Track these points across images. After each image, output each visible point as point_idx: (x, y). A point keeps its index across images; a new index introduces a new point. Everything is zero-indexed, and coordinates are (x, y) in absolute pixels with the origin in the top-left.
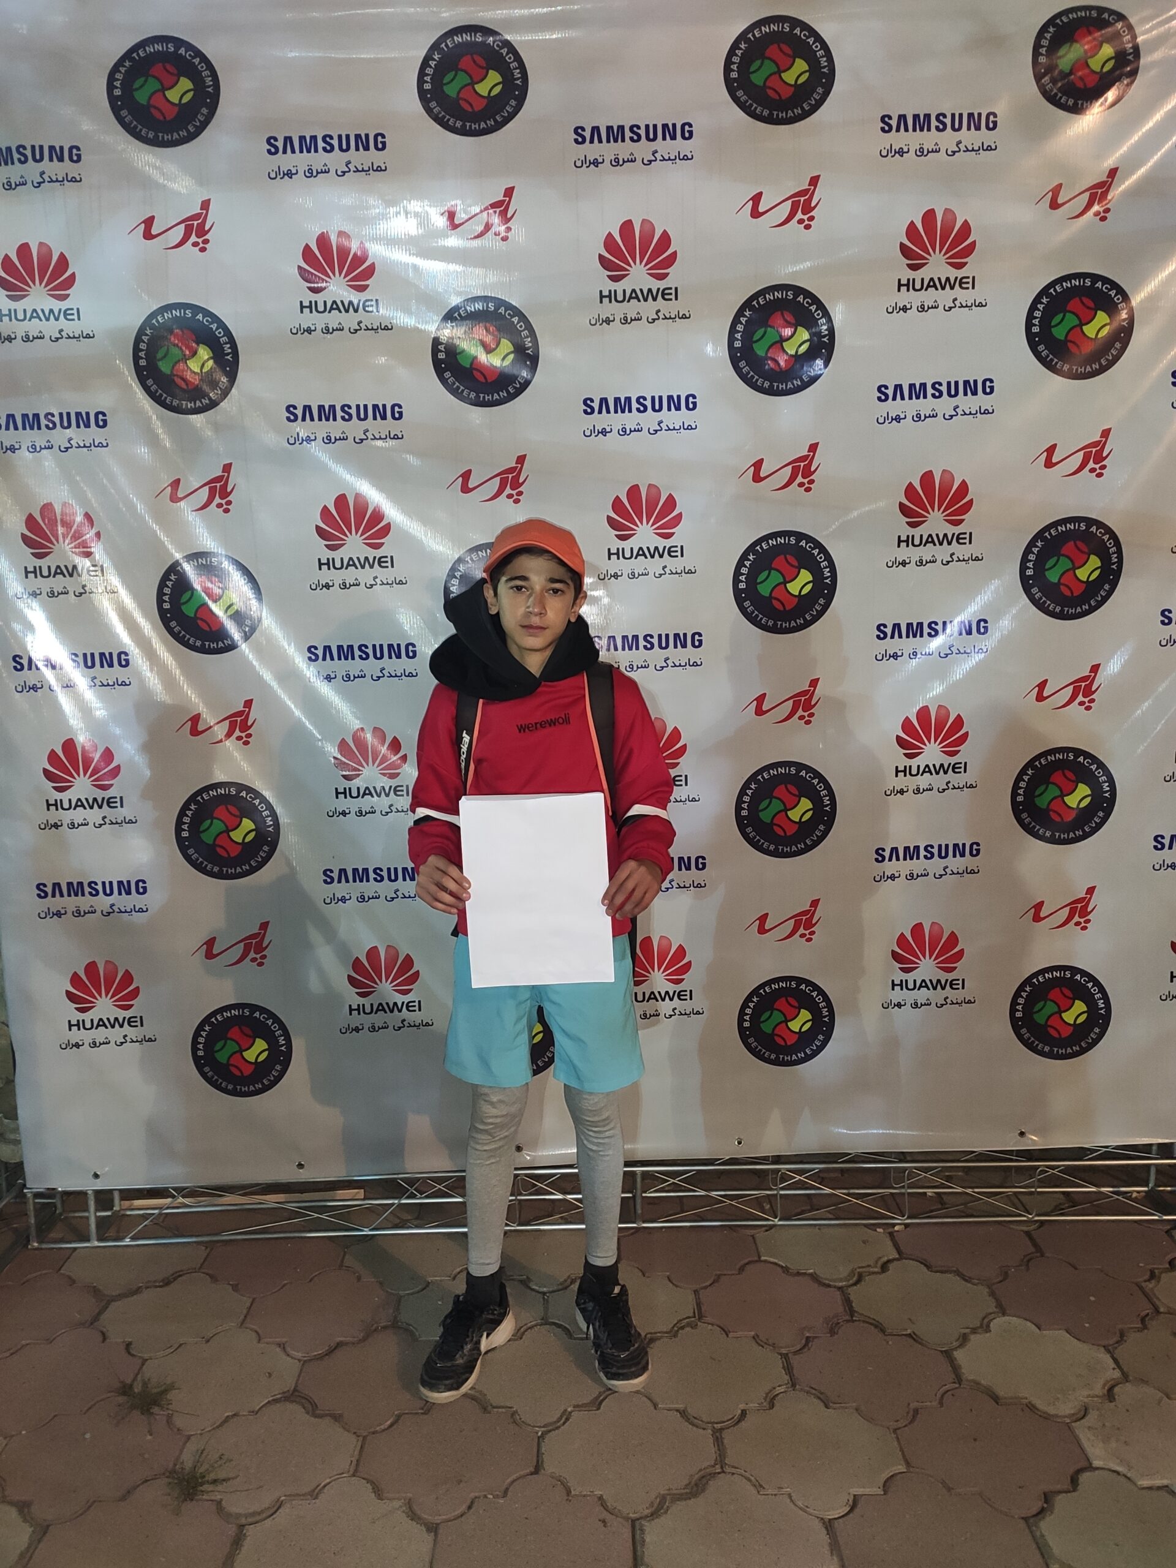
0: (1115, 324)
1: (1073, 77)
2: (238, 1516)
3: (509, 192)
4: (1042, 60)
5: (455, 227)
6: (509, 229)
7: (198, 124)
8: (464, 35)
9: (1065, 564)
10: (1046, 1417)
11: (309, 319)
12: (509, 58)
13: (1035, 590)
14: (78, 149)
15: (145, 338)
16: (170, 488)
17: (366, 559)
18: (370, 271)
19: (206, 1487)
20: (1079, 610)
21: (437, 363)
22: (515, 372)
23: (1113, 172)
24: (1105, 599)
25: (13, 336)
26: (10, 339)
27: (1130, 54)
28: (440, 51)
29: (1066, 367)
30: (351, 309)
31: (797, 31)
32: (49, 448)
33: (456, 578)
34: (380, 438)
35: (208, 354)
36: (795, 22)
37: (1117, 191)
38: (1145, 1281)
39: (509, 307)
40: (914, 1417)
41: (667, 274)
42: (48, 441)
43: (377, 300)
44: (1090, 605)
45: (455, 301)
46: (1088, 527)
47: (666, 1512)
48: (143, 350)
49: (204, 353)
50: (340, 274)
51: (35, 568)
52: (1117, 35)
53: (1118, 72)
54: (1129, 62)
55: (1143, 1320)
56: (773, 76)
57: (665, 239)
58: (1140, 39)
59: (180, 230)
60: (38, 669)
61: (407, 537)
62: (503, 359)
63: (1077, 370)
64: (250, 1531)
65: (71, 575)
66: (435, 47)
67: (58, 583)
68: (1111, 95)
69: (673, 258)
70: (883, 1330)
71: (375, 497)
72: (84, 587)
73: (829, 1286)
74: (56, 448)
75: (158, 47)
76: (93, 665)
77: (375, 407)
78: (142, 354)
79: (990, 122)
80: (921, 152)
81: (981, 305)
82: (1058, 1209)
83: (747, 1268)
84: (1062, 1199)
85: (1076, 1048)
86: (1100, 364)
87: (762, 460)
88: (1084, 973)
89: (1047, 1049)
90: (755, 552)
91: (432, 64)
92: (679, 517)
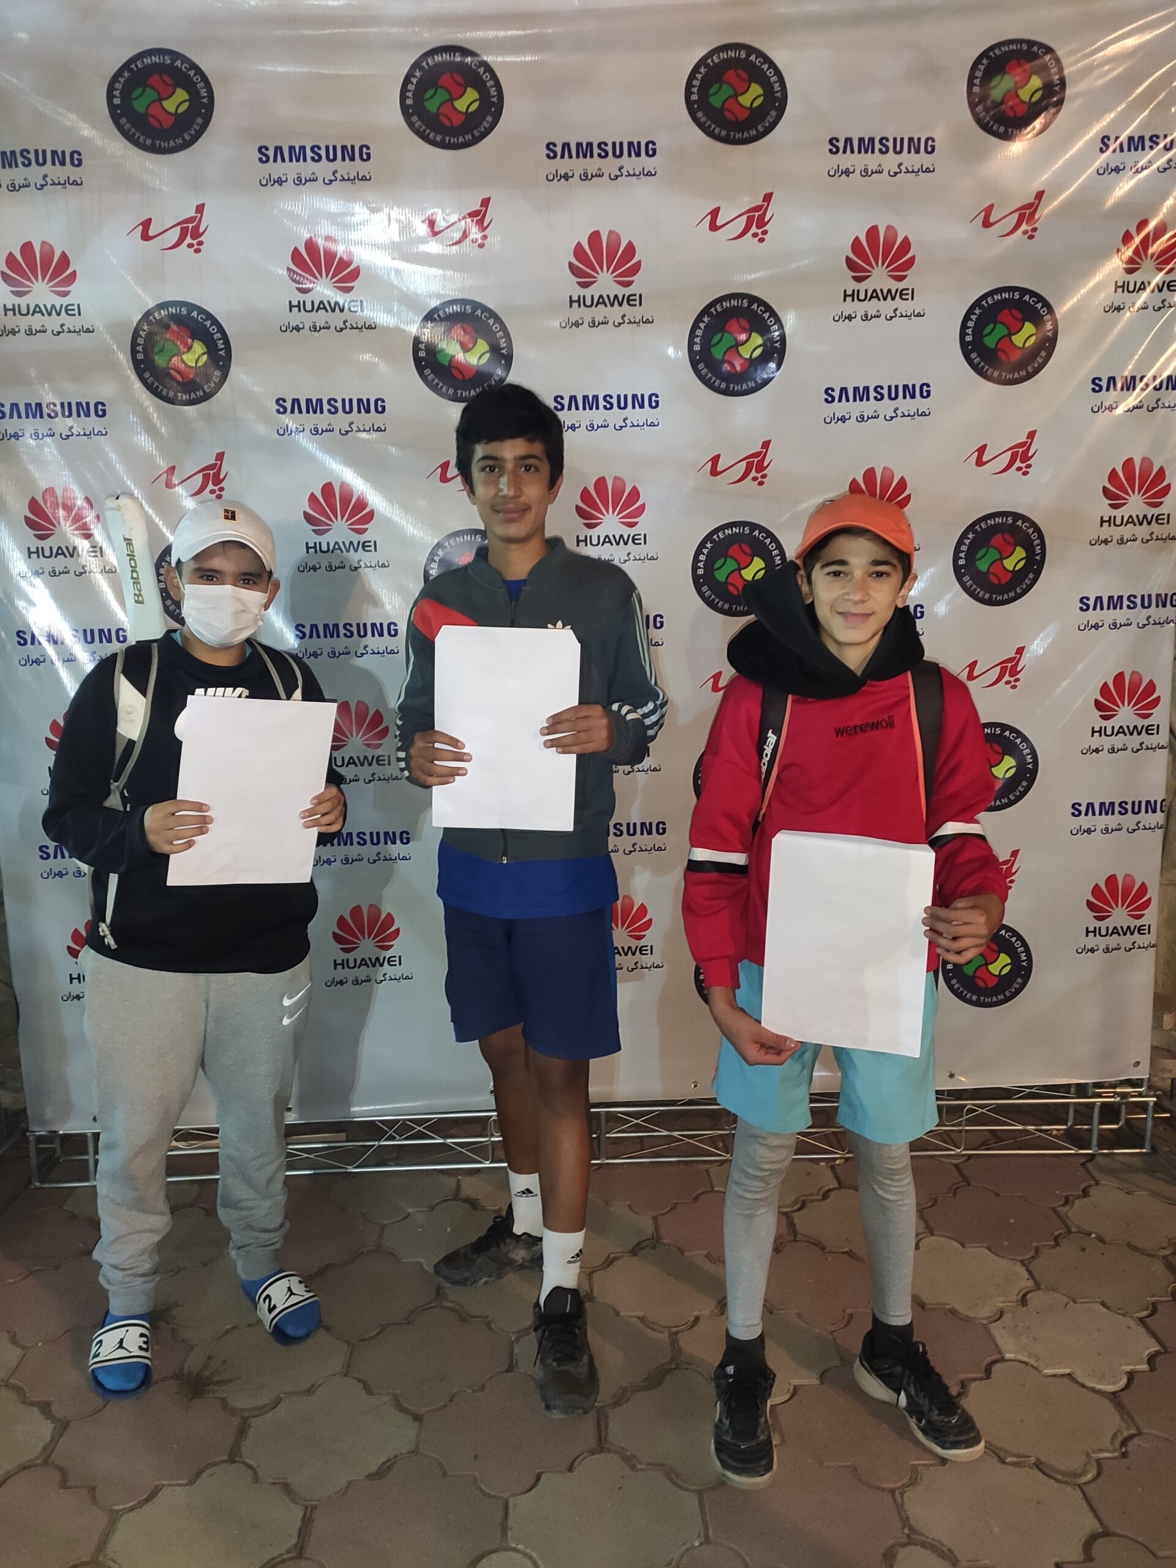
0: (1041, 335)
1: (1004, 106)
2: (242, 1410)
3: (486, 202)
4: (976, 89)
5: (435, 234)
6: (485, 237)
7: (193, 133)
8: (444, 55)
9: (993, 555)
10: (967, 1320)
11: (296, 318)
12: (486, 77)
13: (966, 578)
14: (79, 154)
15: (142, 334)
16: (165, 475)
17: (351, 543)
18: (355, 274)
19: (210, 1387)
20: (1006, 596)
21: (417, 361)
22: (491, 370)
23: (1040, 195)
24: (1030, 587)
25: (17, 330)
26: (13, 332)
27: (1057, 85)
28: (422, 68)
29: (996, 374)
30: (337, 309)
31: (753, 58)
32: (51, 435)
33: (435, 561)
34: (364, 430)
35: (202, 349)
36: (751, 50)
37: (1045, 211)
38: (1060, 1206)
39: (485, 309)
40: (849, 1322)
41: (632, 282)
42: (50, 429)
43: (361, 301)
44: (1016, 592)
45: (434, 303)
46: (1015, 521)
47: (627, 1401)
48: (140, 345)
49: (198, 348)
50: (327, 276)
51: (37, 548)
52: (1045, 68)
53: (1045, 102)
54: (1055, 93)
55: (1056, 1239)
56: (729, 100)
57: (630, 249)
58: (1066, 72)
59: (175, 233)
60: (40, 643)
61: (388, 521)
62: (480, 357)
63: (1006, 376)
64: (254, 1422)
65: (72, 556)
66: (416, 65)
67: (59, 563)
68: (1038, 124)
69: (637, 267)
70: (823, 1249)
71: (359, 485)
72: (83, 568)
74: (57, 435)
75: (155, 59)
76: (93, 641)
77: (360, 401)
78: (140, 348)
79: (929, 146)
80: (866, 173)
81: (919, 315)
82: (985, 1145)
83: (702, 1197)
84: (989, 1136)
85: (1001, 997)
86: (1027, 371)
87: (719, 455)
88: (1008, 929)
89: (974, 998)
90: (713, 541)
91: (414, 80)
92: (642, 508)
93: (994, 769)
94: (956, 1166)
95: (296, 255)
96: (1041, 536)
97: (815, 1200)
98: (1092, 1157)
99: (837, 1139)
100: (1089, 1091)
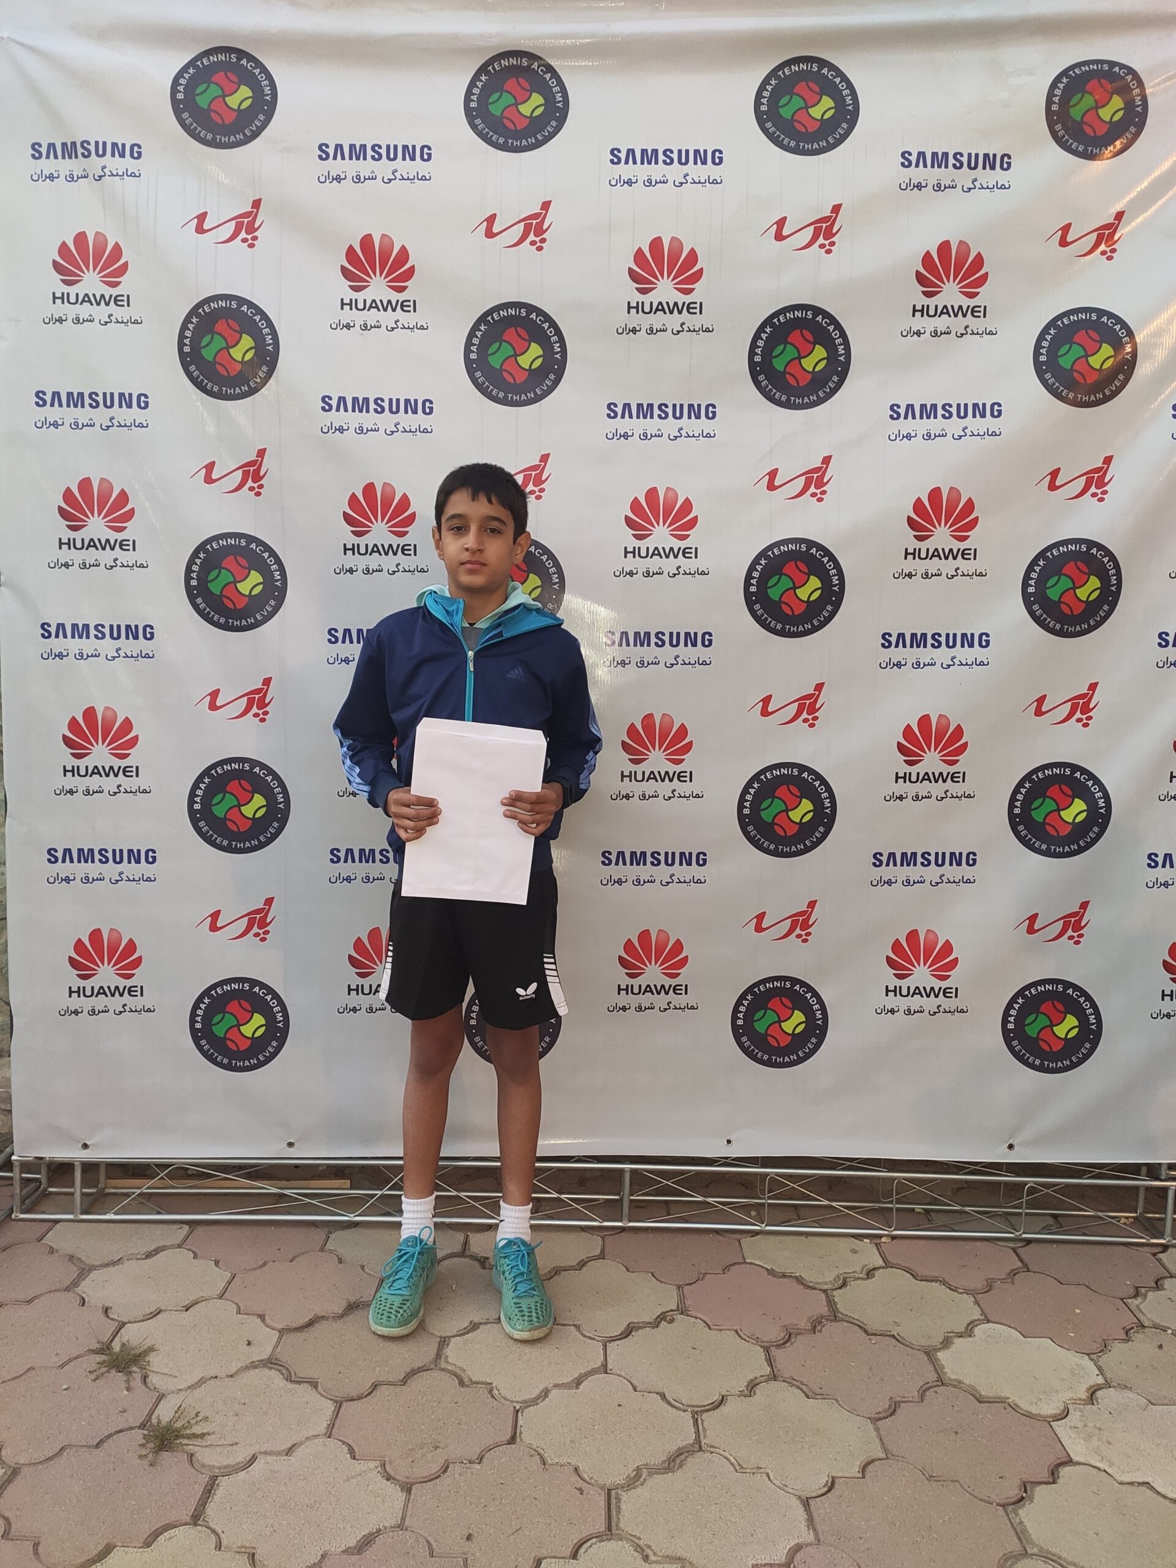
0: (1120, 357)
1: (1084, 125)
2: (211, 1468)
3: (546, 206)
4: (1055, 107)
5: (492, 235)
6: (544, 241)
7: (254, 129)
8: (511, 59)
9: (1065, 583)
10: (1029, 1415)
11: (348, 316)
12: (552, 83)
13: (1036, 607)
14: (139, 147)
15: (191, 327)
16: (204, 470)
17: (390, 546)
18: (410, 274)
19: (180, 1441)
20: (1078, 628)
21: (468, 363)
23: (1120, 216)
24: (1104, 619)
25: (64, 318)
26: (61, 321)
27: (1138, 106)
28: (487, 73)
29: (1072, 396)
30: (389, 308)
31: (825, 71)
32: (91, 425)
34: (410, 431)
35: (250, 343)
36: (823, 63)
37: (1123, 235)
38: (1131, 1298)
39: (540, 313)
41: (693, 290)
42: (91, 420)
43: (414, 301)
44: (1089, 624)
45: (489, 306)
46: (1089, 549)
47: (642, 1484)
48: (187, 337)
49: (246, 342)
50: (381, 275)
51: (69, 539)
52: (1127, 88)
53: (1126, 123)
54: (1137, 114)
55: (1127, 1333)
56: (801, 111)
57: (693, 257)
58: (1148, 91)
59: (231, 227)
60: (64, 637)
62: (533, 361)
63: (1081, 398)
64: (224, 1482)
65: (104, 548)
66: (482, 69)
67: (90, 556)
68: (1119, 143)
69: (699, 275)
70: (865, 1330)
71: (402, 483)
72: (114, 561)
73: (813, 1288)
74: (98, 426)
75: (222, 57)
76: (119, 637)
77: (407, 401)
78: (187, 341)
79: (1005, 162)
80: (938, 188)
81: (991, 333)
82: (1046, 1229)
83: (733, 1268)
84: (1051, 1221)
85: (1067, 1063)
86: (1104, 394)
87: (777, 469)
88: (1076, 988)
89: (1038, 1062)
90: (767, 558)
91: (479, 84)
92: (695, 520)
93: (1062, 813)
94: (1014, 1250)
95: (350, 253)
96: (1117, 566)
97: (859, 1278)
98: (1165, 1248)
99: (884, 1216)
100: (1164, 1173)
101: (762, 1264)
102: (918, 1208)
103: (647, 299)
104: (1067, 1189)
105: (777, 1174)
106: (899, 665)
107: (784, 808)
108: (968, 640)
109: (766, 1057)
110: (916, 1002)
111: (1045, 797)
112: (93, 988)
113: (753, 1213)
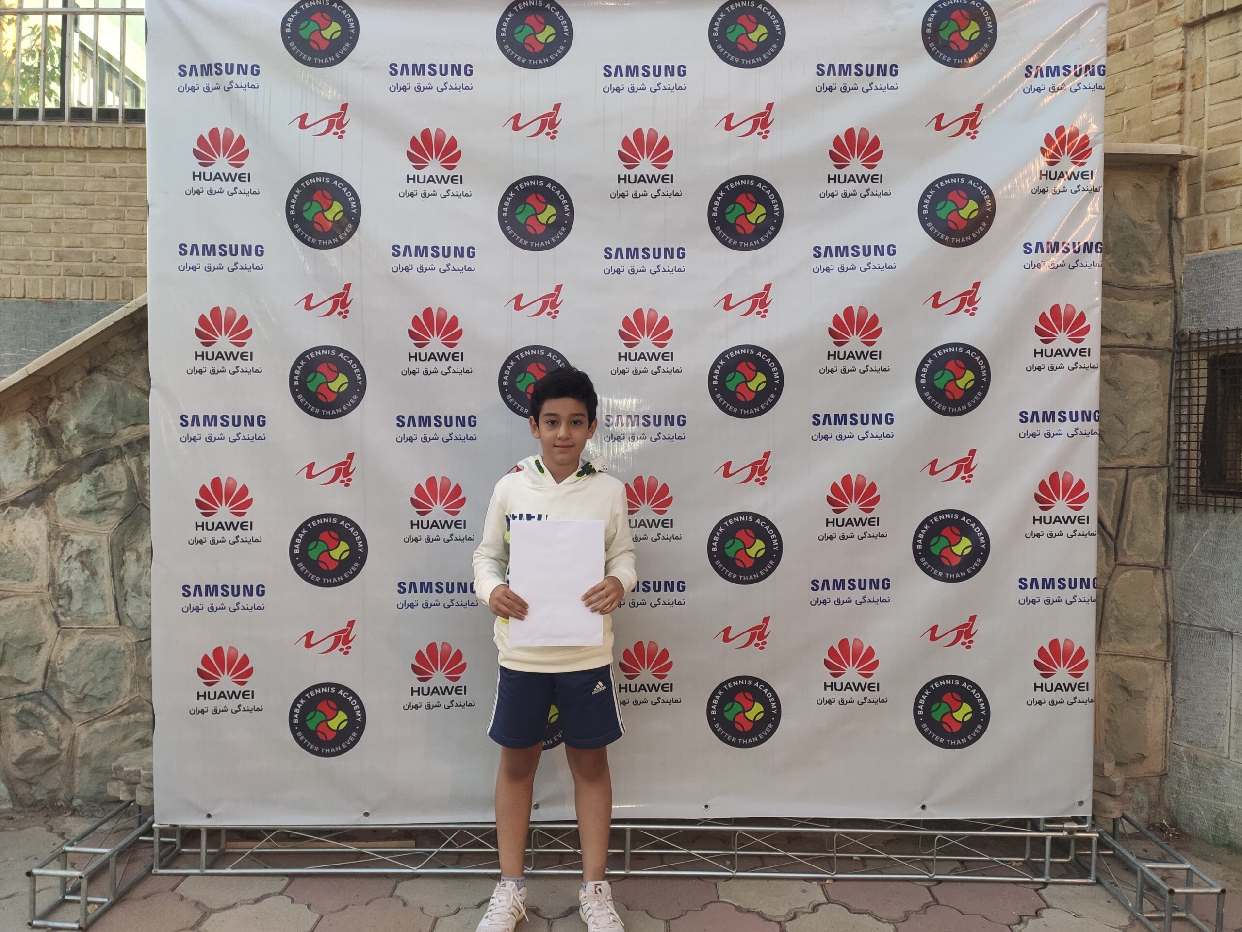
0: (983, 209)
1: (950, 43)
3: (557, 106)
4: (929, 31)
5: (518, 129)
6: (556, 131)
7: (342, 53)
8: (530, 2)
9: (948, 376)
11: (412, 187)
12: (561, 18)
13: (927, 394)
14: (258, 66)
15: (295, 196)
16: (305, 300)
17: (444, 354)
18: (458, 156)
20: (959, 409)
21: (501, 220)
23: (980, 107)
24: (979, 402)
25: (201, 191)
26: (198, 193)
27: (990, 29)
28: (513, 12)
29: (947, 239)
30: (443, 181)
31: (760, 8)
32: (220, 268)
33: (508, 370)
34: (458, 270)
35: (339, 208)
36: (759, 1)
37: (984, 120)
38: (1015, 924)
39: (554, 183)
41: (666, 166)
42: (220, 264)
43: (461, 177)
45: (516, 178)
46: (965, 350)
48: (293, 204)
49: (337, 207)
50: (436, 158)
51: (203, 352)
52: (981, 16)
53: (982, 41)
54: (989, 35)
56: (742, 37)
57: (665, 142)
58: (997, 20)
59: (326, 123)
61: (473, 338)
62: (549, 218)
63: (955, 240)
65: (229, 359)
66: (510, 9)
67: (218, 364)
69: (670, 155)
72: (237, 368)
73: (770, 921)
74: (225, 269)
75: (318, 2)
76: (239, 425)
77: (456, 248)
78: (293, 207)
79: (893, 70)
80: (845, 90)
81: (886, 194)
82: (954, 872)
83: (709, 906)
84: (958, 865)
85: (964, 740)
86: (972, 237)
87: (731, 294)
88: (969, 682)
89: (942, 740)
90: (725, 359)
91: (508, 20)
92: (670, 333)
93: (953, 548)
94: (928, 888)
95: (414, 142)
96: (986, 363)
97: (806, 912)
98: (1045, 885)
99: (828, 863)
100: (1042, 826)
101: (731, 902)
102: (856, 856)
103: (632, 173)
104: (971, 840)
105: (744, 831)
106: (826, 438)
107: (742, 546)
108: (877, 419)
109: (734, 740)
110: (847, 695)
111: (939, 536)
112: (215, 693)
113: (728, 862)
